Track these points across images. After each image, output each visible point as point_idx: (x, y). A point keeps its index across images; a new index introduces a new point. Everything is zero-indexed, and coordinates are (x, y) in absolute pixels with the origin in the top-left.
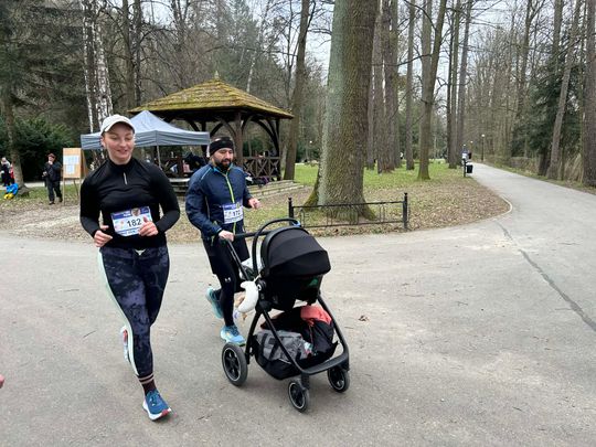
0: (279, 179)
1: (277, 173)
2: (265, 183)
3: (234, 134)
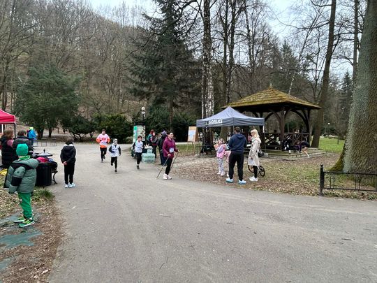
3: (279, 119)
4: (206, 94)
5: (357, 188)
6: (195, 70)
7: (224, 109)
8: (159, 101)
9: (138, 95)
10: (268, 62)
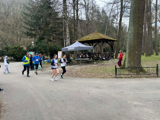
0: (113, 58)
1: (113, 57)
2: (109, 60)
3: (100, 46)
4: (66, 35)
5: (129, 74)
6: (60, 23)
7: (75, 42)
8: (41, 39)
9: (30, 35)
10: (95, 18)
